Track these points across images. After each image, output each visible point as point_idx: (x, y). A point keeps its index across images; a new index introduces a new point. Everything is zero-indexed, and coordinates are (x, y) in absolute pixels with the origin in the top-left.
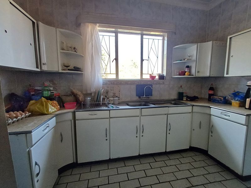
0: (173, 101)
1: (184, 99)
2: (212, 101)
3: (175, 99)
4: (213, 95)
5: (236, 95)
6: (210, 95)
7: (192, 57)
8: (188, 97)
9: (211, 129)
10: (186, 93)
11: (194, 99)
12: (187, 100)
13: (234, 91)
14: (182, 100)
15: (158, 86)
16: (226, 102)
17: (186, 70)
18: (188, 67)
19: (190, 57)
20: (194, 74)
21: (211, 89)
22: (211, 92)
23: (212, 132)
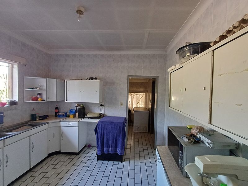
0: (27, 123)
1: (37, 119)
2: (58, 116)
3: (28, 121)
4: (58, 112)
5: (71, 111)
6: (56, 113)
7: (42, 87)
8: (40, 117)
9: (61, 135)
10: (38, 114)
11: (45, 117)
12: (39, 119)
13: (70, 109)
14: (36, 120)
15: (9, 112)
16: (67, 116)
17: (38, 97)
18: (39, 94)
19: (40, 86)
20: (45, 100)
21: (57, 108)
22: (57, 111)
23: (62, 137)
